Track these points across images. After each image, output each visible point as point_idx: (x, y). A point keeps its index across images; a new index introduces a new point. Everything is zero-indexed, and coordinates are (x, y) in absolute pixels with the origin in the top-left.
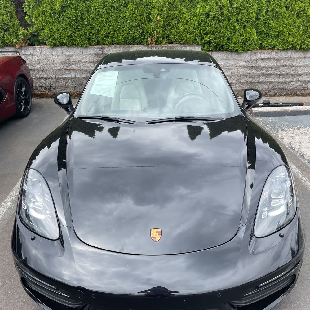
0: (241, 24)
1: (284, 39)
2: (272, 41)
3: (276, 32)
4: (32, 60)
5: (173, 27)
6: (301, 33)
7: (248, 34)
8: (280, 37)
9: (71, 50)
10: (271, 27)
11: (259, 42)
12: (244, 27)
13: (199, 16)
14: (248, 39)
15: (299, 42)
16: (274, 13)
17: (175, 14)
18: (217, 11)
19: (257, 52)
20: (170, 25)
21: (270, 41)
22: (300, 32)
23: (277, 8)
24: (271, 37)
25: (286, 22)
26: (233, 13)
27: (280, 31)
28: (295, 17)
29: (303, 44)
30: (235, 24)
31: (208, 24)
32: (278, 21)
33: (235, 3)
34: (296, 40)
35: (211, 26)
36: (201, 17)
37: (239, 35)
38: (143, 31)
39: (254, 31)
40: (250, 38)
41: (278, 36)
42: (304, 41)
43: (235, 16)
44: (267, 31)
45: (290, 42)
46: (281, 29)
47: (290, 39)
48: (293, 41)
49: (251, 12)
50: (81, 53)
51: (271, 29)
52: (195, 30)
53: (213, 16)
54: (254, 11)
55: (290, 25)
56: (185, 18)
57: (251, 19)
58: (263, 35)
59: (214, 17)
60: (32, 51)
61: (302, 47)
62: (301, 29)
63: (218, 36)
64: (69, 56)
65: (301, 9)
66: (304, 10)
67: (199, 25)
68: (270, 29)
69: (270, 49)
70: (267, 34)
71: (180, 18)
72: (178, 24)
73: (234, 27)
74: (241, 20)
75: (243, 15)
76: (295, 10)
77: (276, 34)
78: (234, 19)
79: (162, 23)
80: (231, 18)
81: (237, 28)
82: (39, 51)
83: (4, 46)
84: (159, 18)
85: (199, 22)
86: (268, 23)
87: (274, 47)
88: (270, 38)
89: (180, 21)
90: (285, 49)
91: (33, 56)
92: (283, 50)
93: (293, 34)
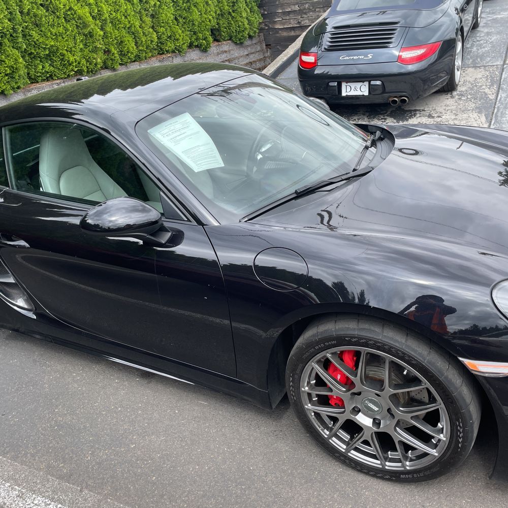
1: (62, 60)
2: (44, 67)
3: (45, 49)
6: (81, 46)
10: (35, 42)
14: (15, 66)
16: (32, 17)
19: (32, 89)
21: (41, 67)
22: (79, 45)
23: (33, 8)
24: (39, 59)
25: (54, 31)
27: (52, 46)
28: (63, 21)
34: (78, 59)
41: (51, 56)
44: (31, 49)
45: (72, 62)
46: (52, 43)
47: (72, 59)
48: (76, 61)
51: (36, 45)
55: (61, 35)
57: (8, 31)
61: (89, 69)
62: (78, 41)
65: (68, 8)
66: (70, 9)
68: (34, 46)
69: (44, 80)
70: (33, 56)
77: (47, 52)
86: (30, 35)
87: (51, 76)
88: (39, 62)
90: (69, 76)
92: (65, 78)
93: (71, 48)
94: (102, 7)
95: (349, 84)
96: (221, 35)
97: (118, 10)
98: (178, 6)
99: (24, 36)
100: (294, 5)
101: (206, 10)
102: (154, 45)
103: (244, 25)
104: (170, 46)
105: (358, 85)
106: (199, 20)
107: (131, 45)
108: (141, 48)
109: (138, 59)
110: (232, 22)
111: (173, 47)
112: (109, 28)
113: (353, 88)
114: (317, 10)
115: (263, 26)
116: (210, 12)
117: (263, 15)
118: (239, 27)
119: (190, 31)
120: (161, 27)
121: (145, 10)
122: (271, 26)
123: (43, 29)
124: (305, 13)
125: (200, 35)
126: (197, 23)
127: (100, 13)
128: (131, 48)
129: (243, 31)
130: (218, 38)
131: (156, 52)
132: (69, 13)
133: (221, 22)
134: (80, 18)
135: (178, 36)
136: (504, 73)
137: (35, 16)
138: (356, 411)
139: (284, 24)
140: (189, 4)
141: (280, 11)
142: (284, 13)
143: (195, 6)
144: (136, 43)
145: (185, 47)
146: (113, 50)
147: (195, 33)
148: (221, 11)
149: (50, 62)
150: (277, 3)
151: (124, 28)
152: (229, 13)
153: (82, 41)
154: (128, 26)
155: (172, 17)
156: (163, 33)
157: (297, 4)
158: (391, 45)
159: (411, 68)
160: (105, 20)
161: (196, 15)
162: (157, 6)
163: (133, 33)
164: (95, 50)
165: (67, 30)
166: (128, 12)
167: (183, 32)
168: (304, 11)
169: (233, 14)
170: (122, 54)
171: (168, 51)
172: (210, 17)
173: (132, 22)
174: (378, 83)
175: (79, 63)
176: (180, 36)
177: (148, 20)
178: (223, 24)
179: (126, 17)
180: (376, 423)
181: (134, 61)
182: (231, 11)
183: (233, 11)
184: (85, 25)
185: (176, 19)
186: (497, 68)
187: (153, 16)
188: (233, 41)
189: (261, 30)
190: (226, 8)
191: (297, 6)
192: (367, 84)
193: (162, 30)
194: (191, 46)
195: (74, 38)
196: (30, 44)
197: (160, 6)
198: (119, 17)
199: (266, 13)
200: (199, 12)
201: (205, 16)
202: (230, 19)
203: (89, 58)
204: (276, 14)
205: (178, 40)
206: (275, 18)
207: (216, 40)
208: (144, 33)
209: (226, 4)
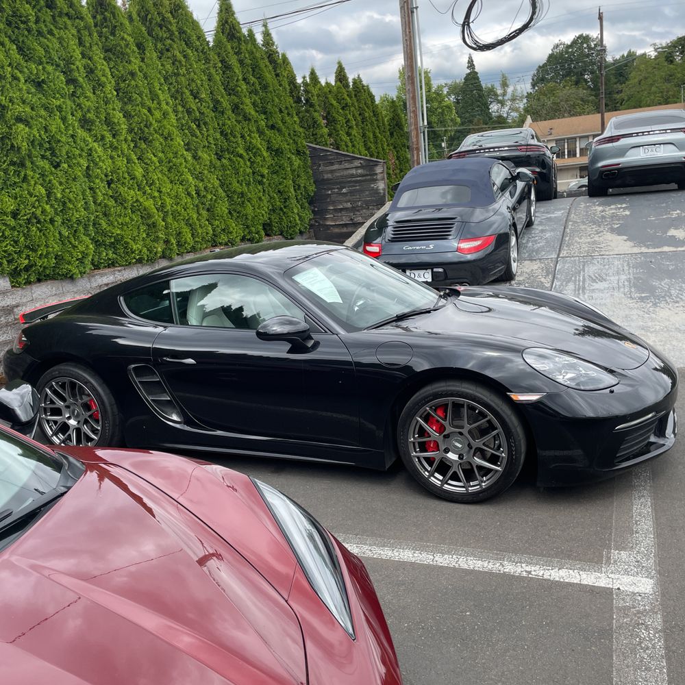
1: (126, 248)
2: (107, 254)
3: (111, 237)
6: (144, 235)
8: (118, 246)
12: (75, 231)
14: (85, 252)
15: (144, 250)
16: (102, 207)
21: (105, 254)
22: (142, 235)
23: (104, 199)
24: (104, 247)
25: (120, 221)
27: (118, 235)
28: (130, 212)
29: (148, 252)
30: (62, 229)
32: (109, 221)
33: (55, 191)
34: (140, 247)
35: (24, 235)
36: (3, 219)
39: (87, 239)
40: (87, 250)
41: (114, 244)
45: (135, 251)
46: (119, 232)
47: (134, 247)
48: (138, 250)
49: (79, 206)
51: (104, 234)
53: (29, 216)
55: (127, 224)
59: (31, 218)
61: (149, 257)
62: (142, 230)
65: (135, 200)
66: (137, 201)
73: (61, 234)
77: (113, 240)
78: (59, 219)
81: (65, 234)
86: (99, 224)
87: (113, 263)
88: (103, 249)
90: (130, 263)
92: (126, 265)
93: (134, 237)
94: (165, 200)
95: (413, 271)
96: (272, 230)
97: (178, 203)
98: (233, 201)
99: (94, 224)
100: (346, 202)
101: (259, 205)
102: (209, 237)
103: (295, 220)
104: (224, 238)
105: (422, 272)
106: (252, 214)
107: (188, 236)
108: (197, 239)
109: (194, 250)
110: (284, 218)
111: (226, 240)
112: (170, 219)
113: (417, 275)
114: (370, 207)
115: (313, 222)
116: (263, 207)
117: (313, 211)
118: (290, 222)
119: (243, 225)
120: (215, 220)
121: (202, 204)
122: (321, 222)
123: (111, 219)
124: (358, 211)
125: (253, 229)
126: (250, 218)
127: (163, 205)
128: (188, 240)
129: (295, 226)
130: (269, 232)
131: (210, 244)
132: (135, 204)
133: (273, 218)
134: (145, 210)
135: (231, 229)
136: (558, 265)
137: (106, 206)
138: (447, 451)
139: (335, 221)
140: (243, 199)
141: (332, 208)
142: (336, 210)
143: (248, 201)
144: (193, 235)
145: (238, 240)
146: (172, 240)
147: (248, 227)
148: (273, 206)
149: (113, 250)
150: (328, 200)
151: (183, 220)
152: (281, 209)
153: (145, 231)
154: (187, 218)
155: (227, 211)
156: (218, 226)
157: (349, 202)
158: (450, 237)
159: (469, 257)
160: (167, 212)
161: (249, 210)
162: (214, 200)
163: (191, 225)
164: (157, 239)
165: (132, 220)
166: (188, 205)
167: (236, 225)
168: (357, 208)
169: (285, 210)
170: (179, 245)
171: (221, 244)
172: (263, 212)
173: (190, 215)
174: (441, 270)
175: (140, 252)
176: (234, 229)
177: (204, 213)
178: (275, 219)
179: (185, 210)
180: (461, 457)
181: (189, 252)
182: (282, 206)
183: (285, 207)
184: (150, 216)
185: (230, 213)
186: (552, 261)
187: (208, 210)
188: (284, 236)
189: (311, 226)
190: (278, 203)
191: (349, 204)
192: (430, 271)
193: (217, 223)
194: (243, 239)
195: (138, 228)
197: (216, 201)
198: (179, 210)
199: (316, 209)
200: (252, 206)
201: (259, 211)
202: (282, 215)
203: (151, 247)
204: (327, 211)
205: (231, 233)
206: (326, 215)
207: (267, 235)
208: (200, 226)
209: (278, 200)
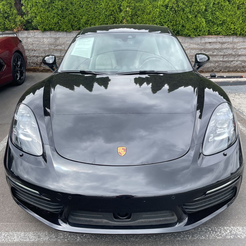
0: (193, 14)
1: (227, 27)
2: (217, 29)
3: (221, 21)
4: (26, 42)
5: (139, 16)
6: (241, 22)
7: (199, 22)
8: (224, 25)
9: (58, 34)
10: (217, 17)
11: (208, 29)
12: (196, 16)
13: (159, 7)
14: (199, 26)
15: (239, 29)
16: (219, 6)
17: (140, 6)
18: (174, 4)
19: (206, 37)
20: (137, 15)
21: (216, 28)
22: (240, 21)
23: (222, 2)
24: (217, 25)
25: (229, 13)
26: (187, 5)
27: (224, 20)
28: (236, 9)
29: (242, 31)
30: (189, 14)
31: (167, 14)
32: (222, 13)
34: (236, 28)
35: (169, 15)
36: (161, 8)
37: (191, 23)
38: (115, 19)
39: (203, 20)
40: (200, 25)
41: (223, 24)
42: (243, 28)
43: (188, 8)
44: (214, 20)
45: (232, 29)
46: (225, 19)
47: (232, 27)
49: (201, 4)
50: (66, 36)
52: (156, 19)
53: (170, 8)
54: (204, 4)
55: (232, 15)
56: (149, 9)
57: (201, 11)
58: (210, 24)
59: (172, 8)
60: (27, 34)
61: (241, 33)
62: (240, 19)
63: (174, 24)
64: (56, 39)
65: (241, 3)
66: (243, 4)
67: (160, 15)
68: (216, 19)
69: (216, 35)
70: (214, 23)
71: (145, 9)
72: (143, 14)
73: (188, 17)
74: (193, 11)
75: (195, 7)
76: (236, 3)
77: (221, 22)
78: (187, 10)
79: (130, 13)
80: (186, 10)
81: (190, 17)
82: (32, 35)
83: (5, 30)
84: (128, 9)
85: (160, 12)
86: (215, 14)
87: (220, 33)
88: (216, 26)
89: (144, 11)
90: (228, 35)
91: (27, 38)
92: (226, 35)
93: (234, 22)
123: (223, 12)
137: (222, 5)
149: (221, 27)
196: (214, 18)
